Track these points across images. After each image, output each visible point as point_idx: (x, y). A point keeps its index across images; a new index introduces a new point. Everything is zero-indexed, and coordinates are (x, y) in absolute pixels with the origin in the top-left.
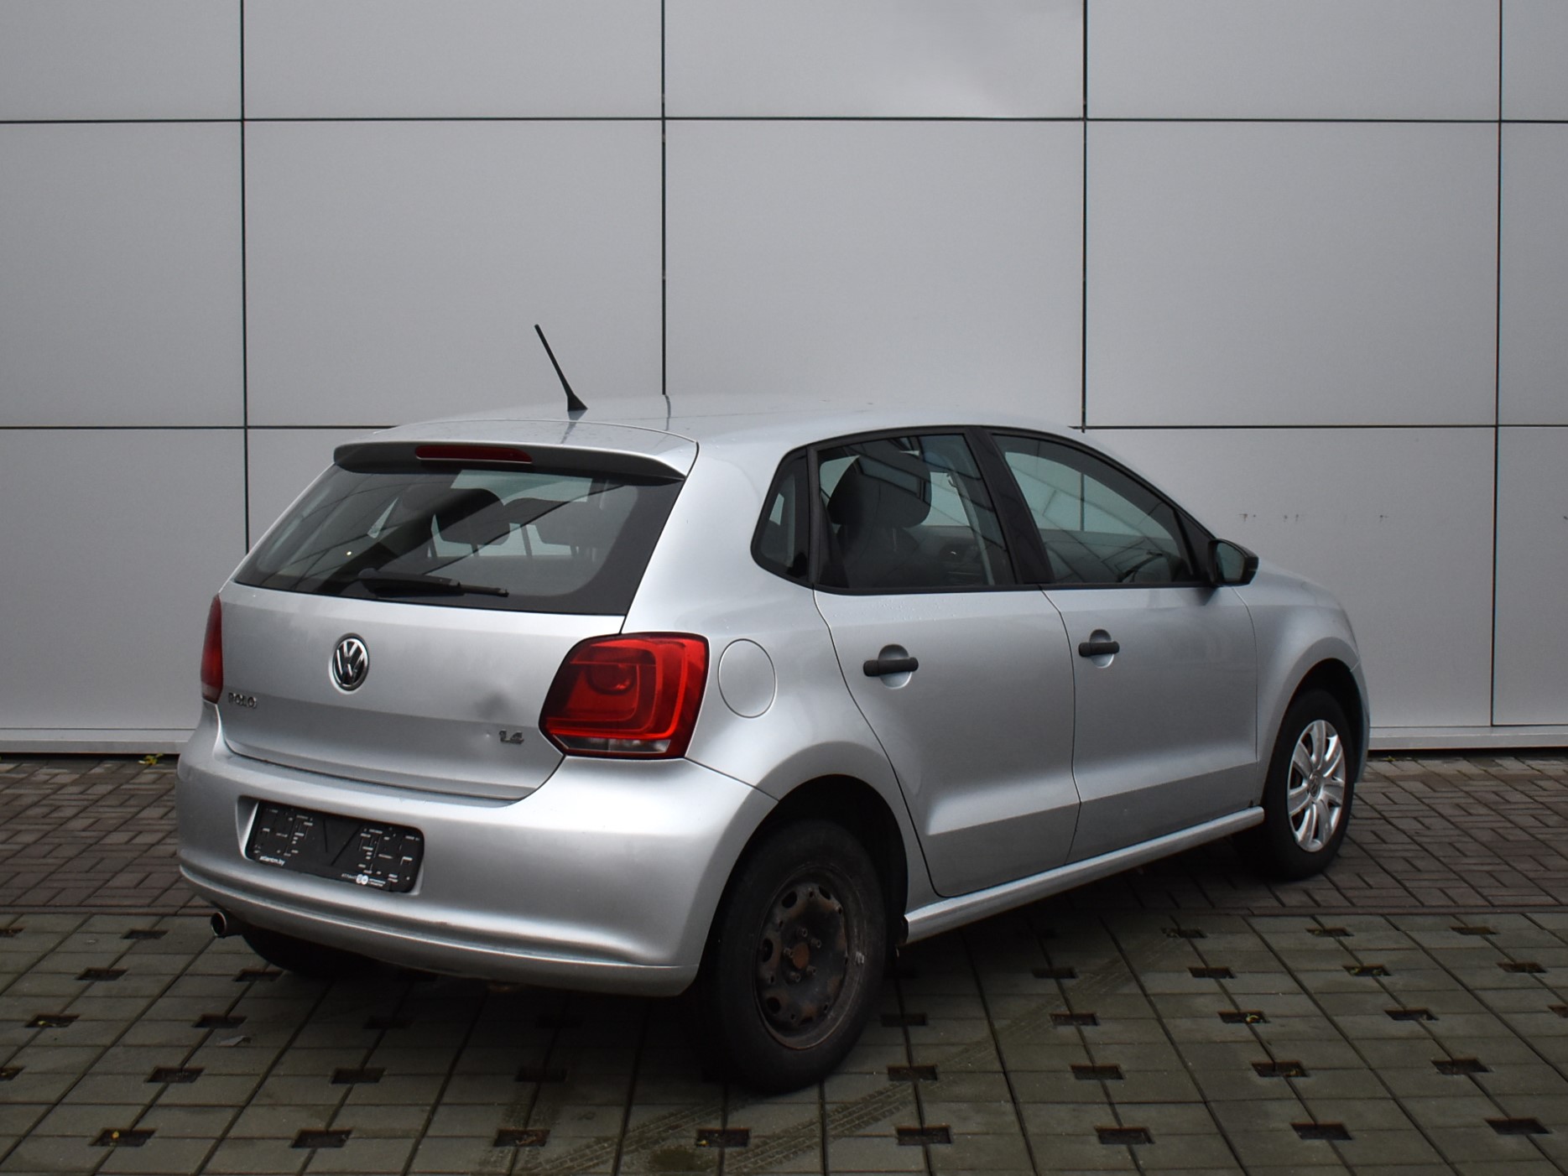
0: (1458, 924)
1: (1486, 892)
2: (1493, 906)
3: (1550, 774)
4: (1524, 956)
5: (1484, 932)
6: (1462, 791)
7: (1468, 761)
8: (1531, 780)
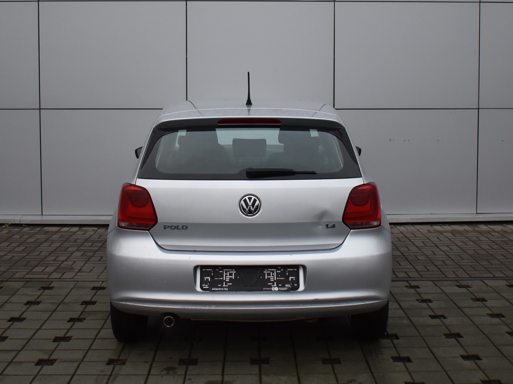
0: (458, 284)
1: (469, 272)
2: (471, 277)
3: (496, 230)
4: (480, 295)
5: (467, 287)
6: (464, 236)
7: (468, 226)
8: (489, 232)
